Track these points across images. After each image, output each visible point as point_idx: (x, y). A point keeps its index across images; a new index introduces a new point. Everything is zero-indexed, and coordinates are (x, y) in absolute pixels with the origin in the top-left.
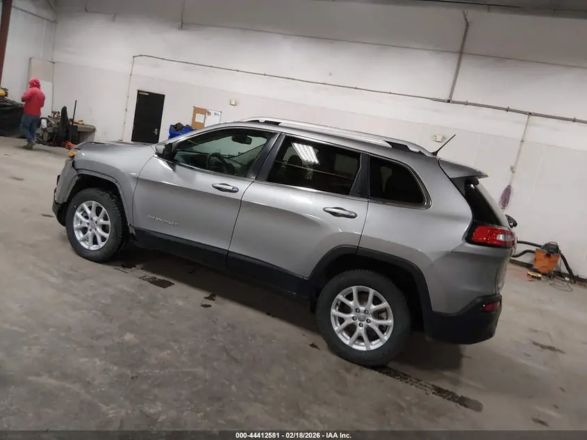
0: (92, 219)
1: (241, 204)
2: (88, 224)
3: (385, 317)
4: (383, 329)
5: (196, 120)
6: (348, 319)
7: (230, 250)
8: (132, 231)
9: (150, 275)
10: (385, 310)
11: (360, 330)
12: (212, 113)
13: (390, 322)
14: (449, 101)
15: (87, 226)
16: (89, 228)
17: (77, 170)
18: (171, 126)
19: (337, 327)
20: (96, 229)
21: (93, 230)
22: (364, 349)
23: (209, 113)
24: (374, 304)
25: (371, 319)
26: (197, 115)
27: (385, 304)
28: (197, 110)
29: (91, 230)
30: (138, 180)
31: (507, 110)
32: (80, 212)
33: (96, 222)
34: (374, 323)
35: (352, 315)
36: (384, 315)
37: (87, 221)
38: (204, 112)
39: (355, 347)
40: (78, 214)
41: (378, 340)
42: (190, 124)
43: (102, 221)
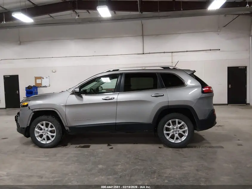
0: (44, 130)
1: (117, 103)
2: (43, 132)
3: (184, 128)
4: (184, 132)
5: (37, 83)
6: (171, 133)
7: (117, 122)
8: (67, 128)
9: (78, 146)
10: (183, 125)
11: (177, 135)
12: (45, 78)
13: (186, 128)
14: (143, 54)
15: (42, 133)
16: (44, 134)
17: (32, 110)
18: (26, 88)
19: (168, 138)
20: (47, 133)
21: (46, 134)
22: (180, 141)
23: (43, 78)
24: (179, 124)
25: (179, 130)
26: (37, 80)
27: (183, 123)
28: (36, 78)
29: (45, 135)
30: (66, 106)
31: (164, 53)
32: (37, 128)
33: (47, 130)
34: (181, 131)
35: (172, 131)
36: (183, 127)
37: (42, 131)
38: (41, 78)
39: (176, 142)
40: (36, 129)
41: (184, 137)
42: (34, 85)
43: (50, 129)
